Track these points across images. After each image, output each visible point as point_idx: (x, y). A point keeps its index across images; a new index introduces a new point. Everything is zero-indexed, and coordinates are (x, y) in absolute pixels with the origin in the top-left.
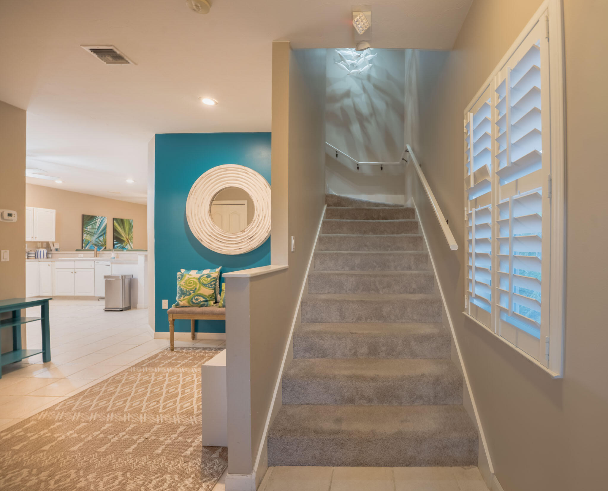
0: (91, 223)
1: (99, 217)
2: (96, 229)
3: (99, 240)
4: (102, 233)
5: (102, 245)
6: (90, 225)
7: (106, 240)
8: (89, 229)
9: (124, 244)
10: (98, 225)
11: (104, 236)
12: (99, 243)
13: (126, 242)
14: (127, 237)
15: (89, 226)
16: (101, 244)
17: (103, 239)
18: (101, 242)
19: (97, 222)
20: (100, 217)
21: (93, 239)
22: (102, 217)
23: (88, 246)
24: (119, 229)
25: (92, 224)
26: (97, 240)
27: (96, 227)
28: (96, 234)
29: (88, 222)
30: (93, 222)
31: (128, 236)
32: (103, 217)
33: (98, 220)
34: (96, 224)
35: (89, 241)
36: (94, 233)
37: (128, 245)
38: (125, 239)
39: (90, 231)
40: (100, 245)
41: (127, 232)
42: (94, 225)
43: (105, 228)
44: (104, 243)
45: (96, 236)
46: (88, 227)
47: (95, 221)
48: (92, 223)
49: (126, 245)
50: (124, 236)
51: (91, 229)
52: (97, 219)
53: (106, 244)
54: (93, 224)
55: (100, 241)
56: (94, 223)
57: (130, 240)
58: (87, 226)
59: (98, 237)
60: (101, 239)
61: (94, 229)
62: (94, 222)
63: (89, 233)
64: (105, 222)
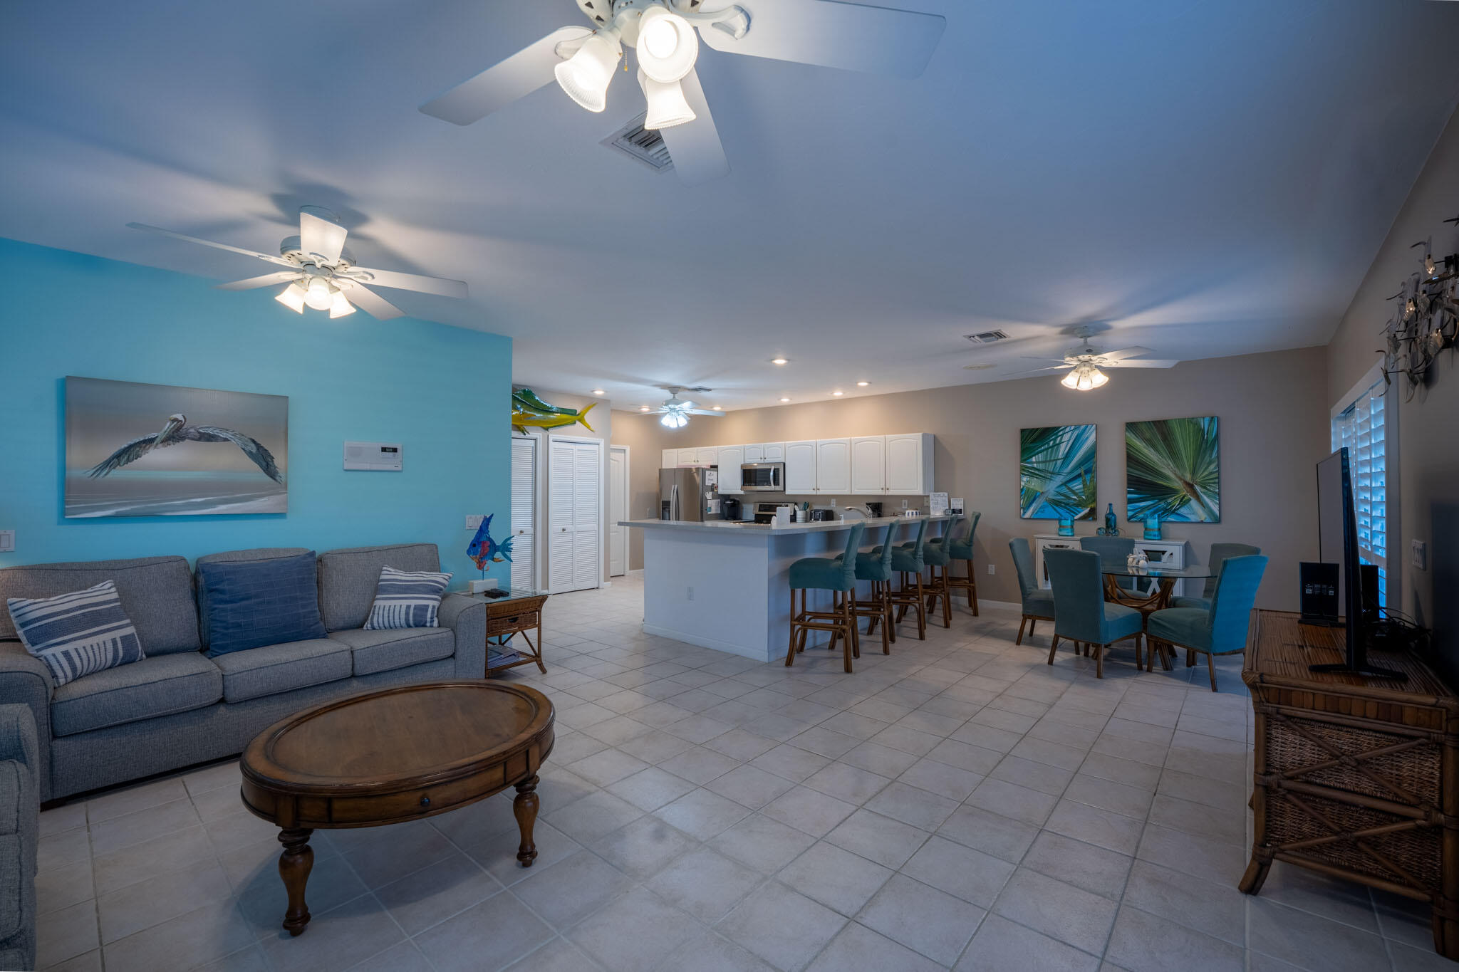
0: (1041, 447)
1: (1067, 430)
2: (1059, 462)
3: (1069, 488)
4: (1082, 470)
5: (1081, 504)
6: (1038, 453)
7: (1095, 488)
8: (1036, 462)
9: (1174, 501)
10: (1063, 449)
11: (1088, 477)
12: (1069, 498)
13: (1184, 492)
14: (1188, 477)
15: (1033, 456)
16: (1075, 500)
17: (1081, 486)
18: (1075, 494)
19: (1060, 443)
20: (1073, 428)
21: (1051, 488)
22: (1080, 426)
23: (1034, 505)
24: (1150, 454)
25: (1043, 450)
26: (1064, 490)
27: (1060, 457)
28: (1058, 474)
29: (1031, 445)
30: (1048, 443)
31: (1193, 473)
32: (1083, 427)
33: (1066, 437)
34: (1057, 449)
35: (1037, 491)
36: (1052, 473)
37: (1194, 503)
38: (1177, 485)
39: (1041, 466)
40: (1071, 502)
41: (1187, 462)
42: (1052, 451)
43: (1092, 455)
44: (1087, 497)
45: (1059, 480)
46: (1034, 459)
47: (1055, 440)
48: (1046, 446)
49: (1184, 502)
50: (1172, 476)
51: (1042, 462)
52: (1062, 435)
53: (1095, 501)
54: (1048, 448)
55: (1073, 492)
56: (1053, 446)
57: (1205, 488)
58: (1031, 457)
59: (1064, 481)
60: (1077, 486)
61: (1050, 461)
62: (1051, 443)
63: (1037, 472)
64: (1087, 438)
